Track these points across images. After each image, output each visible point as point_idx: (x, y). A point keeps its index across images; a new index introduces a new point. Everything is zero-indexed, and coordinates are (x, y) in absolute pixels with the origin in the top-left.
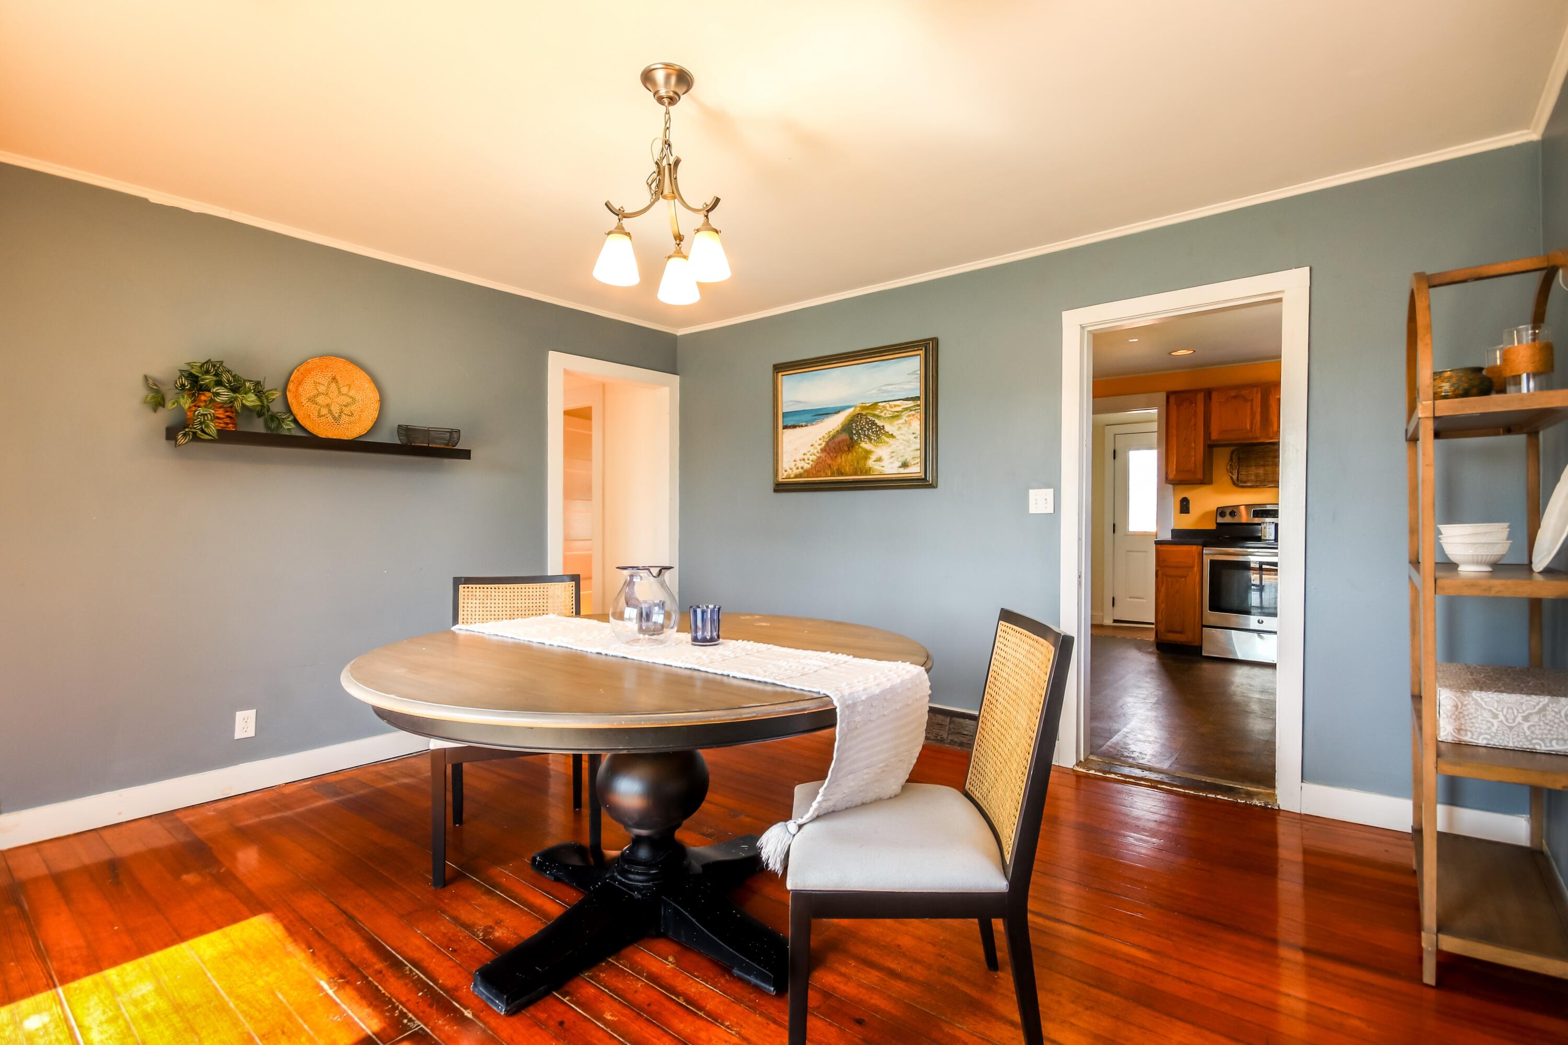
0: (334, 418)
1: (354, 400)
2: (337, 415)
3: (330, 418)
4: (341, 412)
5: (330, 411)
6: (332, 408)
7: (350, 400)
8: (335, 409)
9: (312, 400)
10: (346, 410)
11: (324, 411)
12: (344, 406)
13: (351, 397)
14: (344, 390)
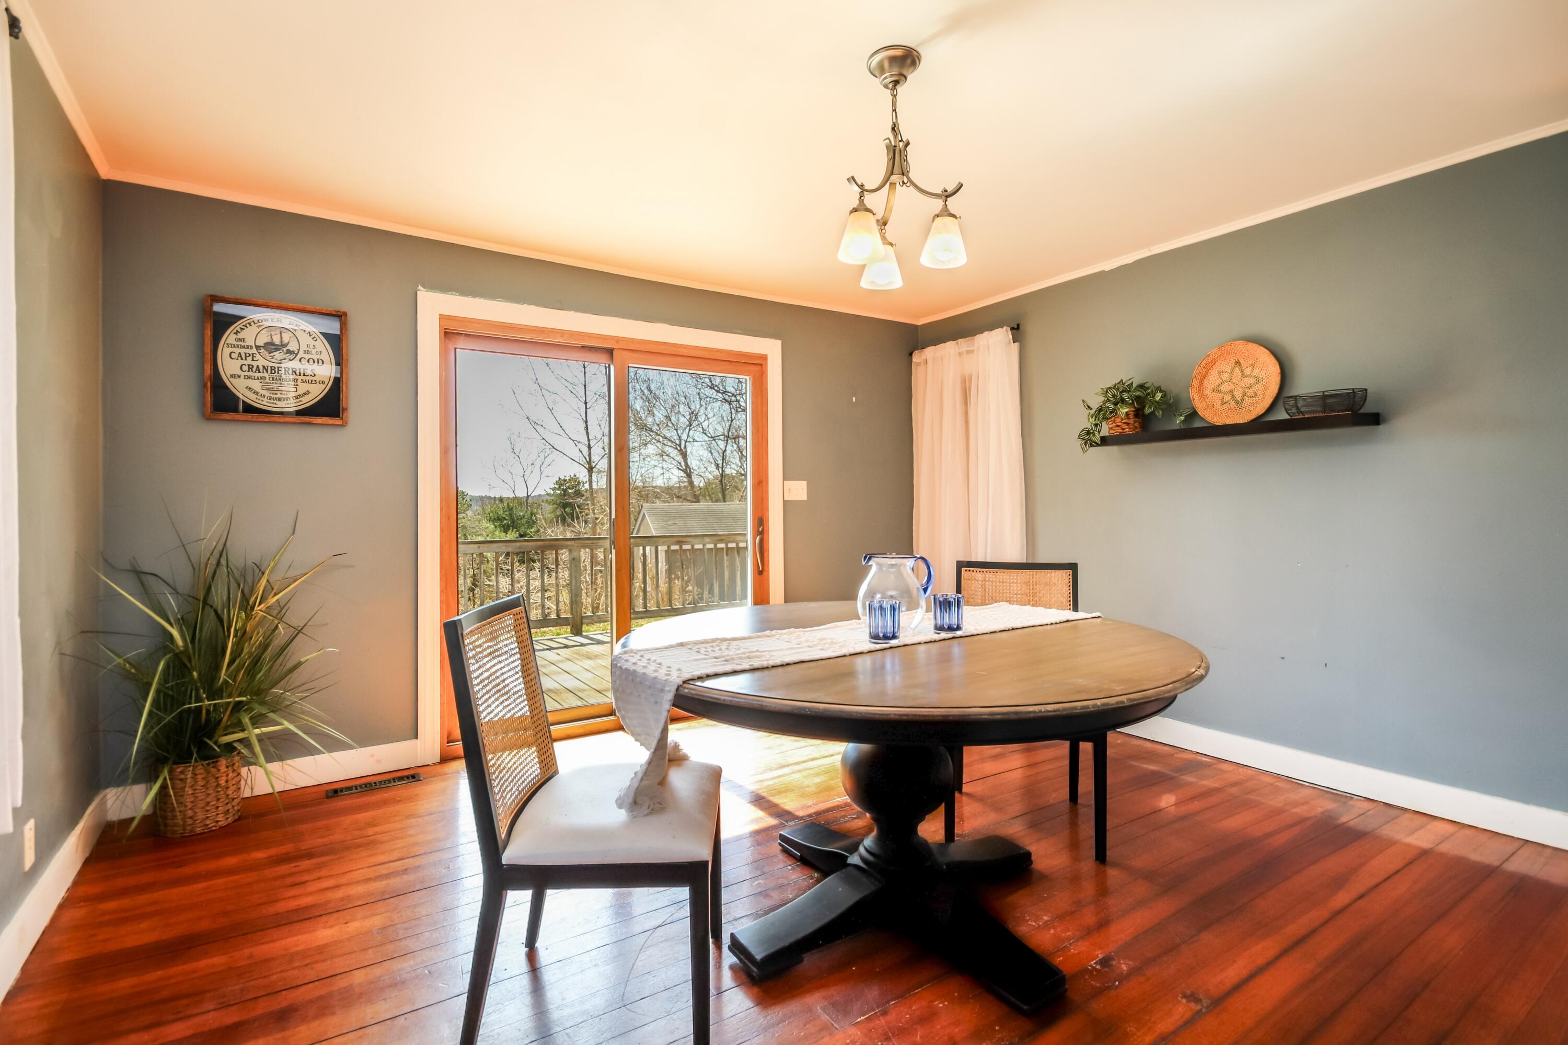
0: (1237, 402)
1: (1258, 380)
2: (1239, 399)
3: (1232, 403)
4: (1244, 394)
5: (1233, 396)
6: (1235, 393)
7: (1253, 380)
8: (1238, 394)
9: (1217, 390)
10: (1250, 392)
11: (1227, 398)
12: (1248, 388)
13: (1255, 377)
14: (1248, 371)
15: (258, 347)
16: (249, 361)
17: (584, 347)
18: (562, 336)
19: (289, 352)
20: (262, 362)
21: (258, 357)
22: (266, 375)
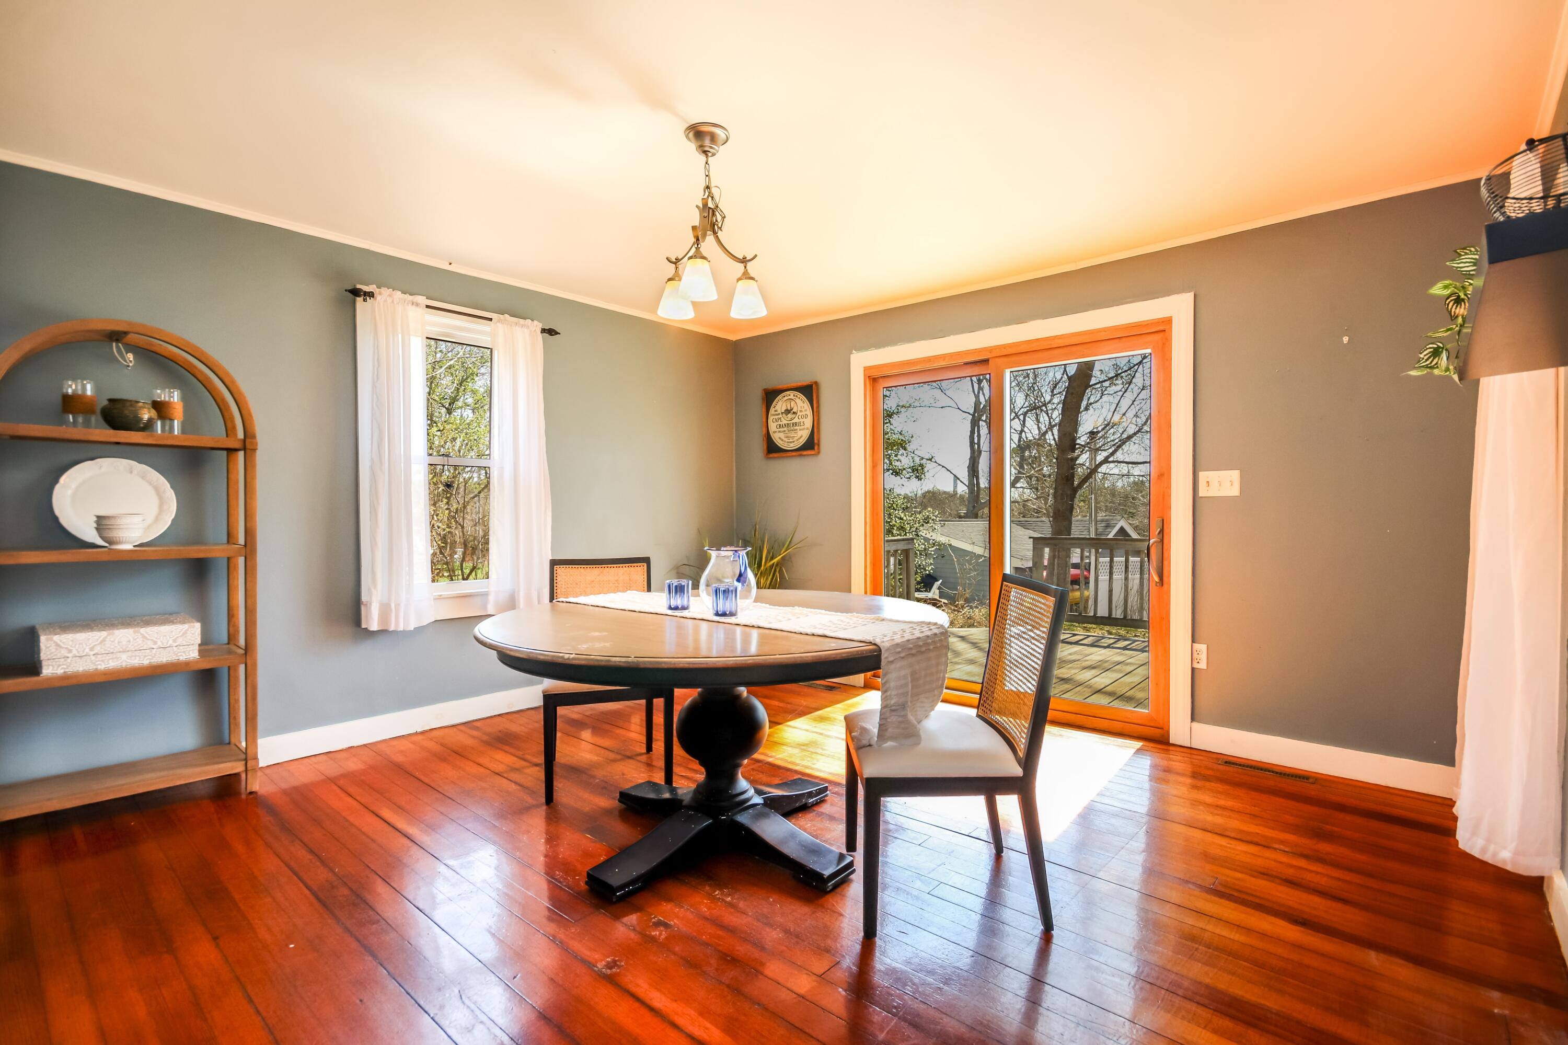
15: (782, 413)
16: (779, 423)
17: (966, 364)
18: (944, 360)
19: (794, 413)
20: (784, 422)
21: (782, 419)
22: (785, 429)
